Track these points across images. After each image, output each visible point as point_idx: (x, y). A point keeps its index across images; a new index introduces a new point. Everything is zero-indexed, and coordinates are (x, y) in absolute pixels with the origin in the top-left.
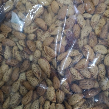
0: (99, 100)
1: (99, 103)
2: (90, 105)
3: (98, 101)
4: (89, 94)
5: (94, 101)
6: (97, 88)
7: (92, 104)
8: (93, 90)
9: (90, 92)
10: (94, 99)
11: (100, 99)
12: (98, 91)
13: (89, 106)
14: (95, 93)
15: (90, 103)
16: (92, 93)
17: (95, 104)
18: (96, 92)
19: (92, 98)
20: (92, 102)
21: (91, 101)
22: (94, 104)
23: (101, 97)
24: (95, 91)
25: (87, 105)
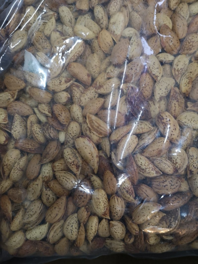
0: (189, 214)
1: (190, 220)
2: (173, 223)
3: (187, 216)
4: (170, 204)
5: (179, 216)
6: (185, 192)
7: (177, 222)
8: (179, 196)
9: (173, 199)
10: (181, 213)
11: (191, 213)
12: (187, 198)
13: (171, 225)
14: (181, 202)
15: (172, 219)
16: (177, 201)
17: (182, 222)
18: (183, 200)
19: (177, 211)
20: (176, 219)
21: (174, 217)
22: (180, 221)
23: (192, 209)
24: (181, 198)
25: (166, 223)
